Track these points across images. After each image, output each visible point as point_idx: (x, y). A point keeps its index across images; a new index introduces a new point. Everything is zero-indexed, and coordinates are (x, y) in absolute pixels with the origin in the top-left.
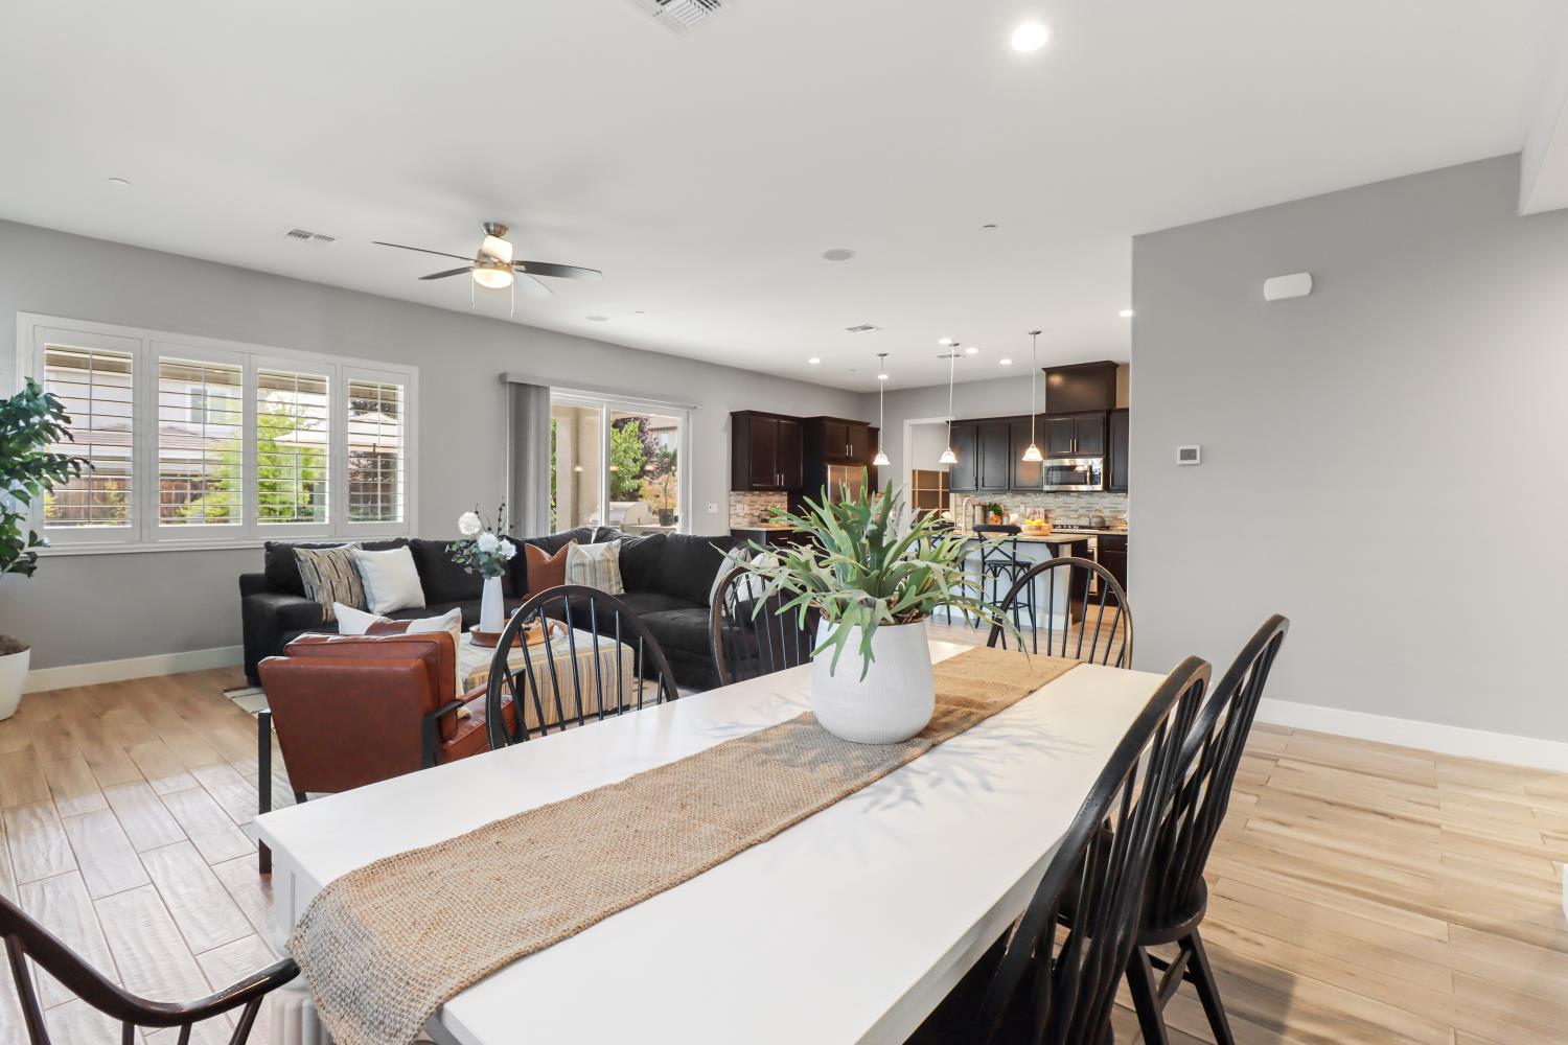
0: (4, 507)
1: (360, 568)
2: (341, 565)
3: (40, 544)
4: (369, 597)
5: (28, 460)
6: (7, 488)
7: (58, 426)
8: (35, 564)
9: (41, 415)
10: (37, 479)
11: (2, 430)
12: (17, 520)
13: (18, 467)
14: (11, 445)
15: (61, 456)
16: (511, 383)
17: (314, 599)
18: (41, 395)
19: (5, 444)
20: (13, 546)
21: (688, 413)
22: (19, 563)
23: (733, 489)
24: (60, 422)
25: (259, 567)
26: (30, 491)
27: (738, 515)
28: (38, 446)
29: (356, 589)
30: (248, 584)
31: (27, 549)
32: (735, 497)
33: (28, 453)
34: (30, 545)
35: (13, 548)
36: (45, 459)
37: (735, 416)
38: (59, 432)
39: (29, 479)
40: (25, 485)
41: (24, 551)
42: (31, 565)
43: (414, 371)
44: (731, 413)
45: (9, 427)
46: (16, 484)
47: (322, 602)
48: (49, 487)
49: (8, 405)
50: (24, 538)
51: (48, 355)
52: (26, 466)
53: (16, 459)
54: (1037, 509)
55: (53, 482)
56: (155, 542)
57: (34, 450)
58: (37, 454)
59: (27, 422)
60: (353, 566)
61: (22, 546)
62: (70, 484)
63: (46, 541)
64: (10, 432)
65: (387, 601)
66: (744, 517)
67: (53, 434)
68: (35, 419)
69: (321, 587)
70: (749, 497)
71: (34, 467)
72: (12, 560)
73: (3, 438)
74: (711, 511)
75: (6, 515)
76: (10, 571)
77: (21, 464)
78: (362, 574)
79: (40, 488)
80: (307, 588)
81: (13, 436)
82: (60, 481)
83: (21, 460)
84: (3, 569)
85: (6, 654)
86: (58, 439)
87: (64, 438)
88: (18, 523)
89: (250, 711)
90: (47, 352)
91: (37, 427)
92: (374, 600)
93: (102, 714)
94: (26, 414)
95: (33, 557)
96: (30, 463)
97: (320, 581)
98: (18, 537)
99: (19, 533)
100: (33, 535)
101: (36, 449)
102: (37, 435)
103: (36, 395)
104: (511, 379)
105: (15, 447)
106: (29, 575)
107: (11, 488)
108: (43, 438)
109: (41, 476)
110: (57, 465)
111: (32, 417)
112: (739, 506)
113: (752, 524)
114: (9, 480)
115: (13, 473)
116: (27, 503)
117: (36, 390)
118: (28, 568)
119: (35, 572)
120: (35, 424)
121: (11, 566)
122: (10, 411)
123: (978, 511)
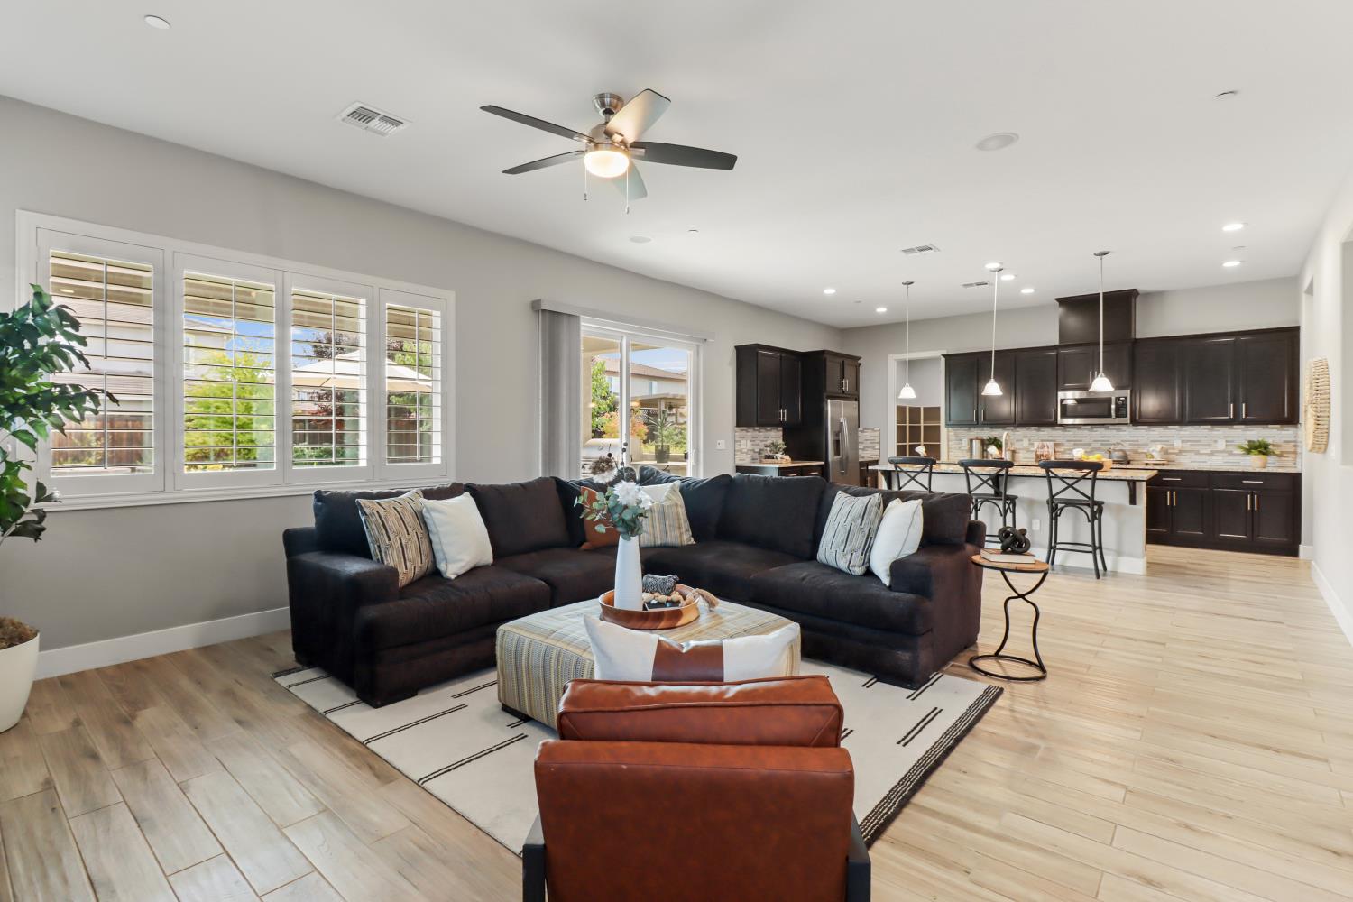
0: (4, 453)
1: (428, 521)
2: (410, 519)
3: (50, 498)
4: (439, 556)
5: (34, 392)
6: (8, 428)
7: (71, 349)
8: (44, 524)
9: (52, 334)
10: (46, 417)
11: (3, 353)
12: (23, 470)
13: (22, 401)
14: (13, 373)
15: (76, 387)
16: (544, 311)
17: (383, 562)
18: (52, 308)
19: (6, 370)
20: (15, 503)
21: (698, 346)
22: (24, 524)
23: (738, 425)
24: (74, 344)
25: (307, 520)
26: (37, 431)
27: (741, 451)
28: (45, 374)
29: (425, 546)
30: (293, 540)
31: (33, 505)
32: (740, 432)
33: (33, 384)
34: (37, 501)
35: (17, 506)
36: (56, 391)
37: (741, 351)
38: (73, 358)
39: (36, 416)
40: (31, 424)
41: (30, 508)
42: (39, 526)
43: (451, 296)
44: (736, 347)
45: (10, 350)
46: (20, 423)
47: (392, 564)
48: (60, 427)
49: (10, 320)
50: (31, 492)
51: (54, 265)
52: (32, 400)
53: (17, 390)
54: (1045, 443)
55: (65, 419)
56: (180, 491)
57: (39, 381)
58: (43, 384)
59: (34, 344)
60: (421, 518)
61: (27, 502)
62: (85, 424)
63: (57, 495)
64: (11, 354)
65: (461, 560)
66: (747, 453)
67: (65, 359)
68: (43, 340)
69: (390, 546)
70: (751, 433)
71: (43, 401)
72: (15, 520)
73: (2, 363)
74: (719, 447)
75: (7, 462)
76: (12, 534)
77: (25, 397)
78: (431, 528)
79: (49, 427)
80: (373, 547)
81: (16, 363)
82: (73, 419)
83: (24, 392)
84: (4, 532)
85: (9, 646)
86: (71, 366)
87: (79, 365)
88: (23, 474)
89: (321, 710)
90: (52, 261)
91: (46, 350)
92: (446, 559)
93: (134, 717)
94: (33, 333)
95: (42, 515)
96: (37, 395)
97: (389, 540)
98: (21, 491)
99: (24, 486)
100: (41, 488)
101: (45, 378)
102: (47, 361)
103: (45, 308)
104: (545, 307)
105: (18, 375)
106: (37, 539)
107: (12, 430)
108: (53, 364)
109: (50, 411)
110: (71, 398)
111: (40, 336)
112: (743, 442)
113: (754, 459)
114: (11, 418)
115: (16, 408)
116: (33, 447)
117: (46, 301)
118: (35, 531)
119: (43, 535)
120: (43, 347)
121: (13, 528)
122: (12, 329)
123: (976, 445)
